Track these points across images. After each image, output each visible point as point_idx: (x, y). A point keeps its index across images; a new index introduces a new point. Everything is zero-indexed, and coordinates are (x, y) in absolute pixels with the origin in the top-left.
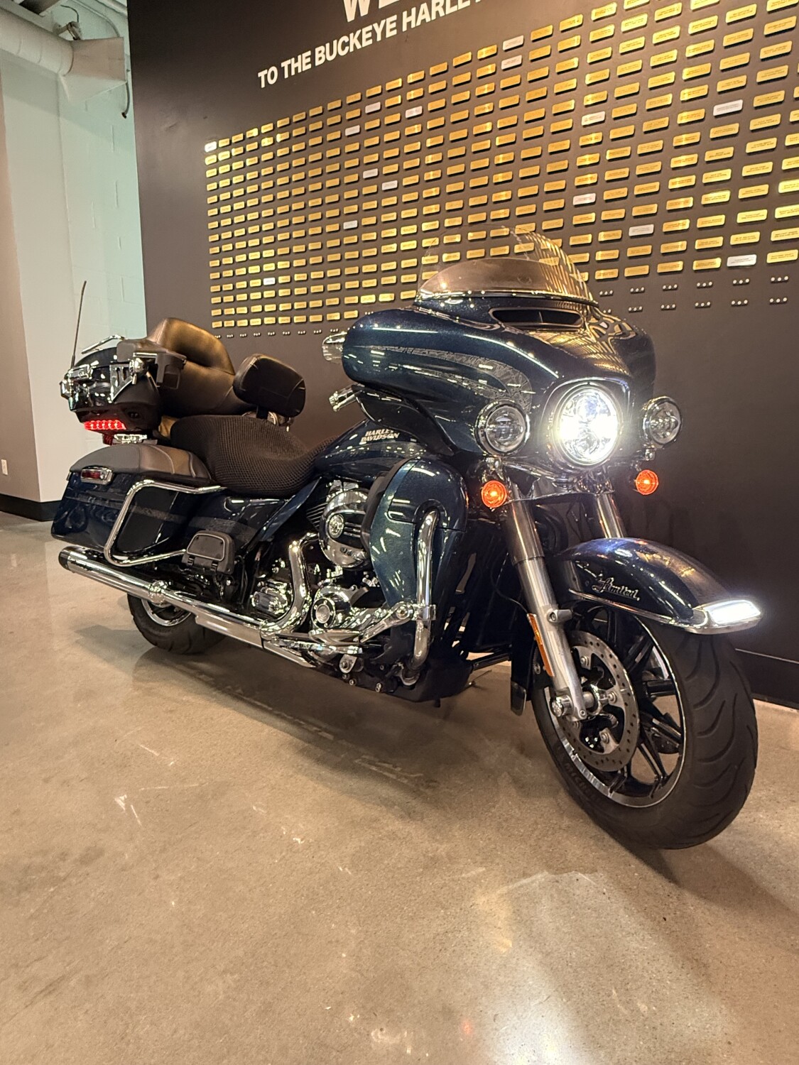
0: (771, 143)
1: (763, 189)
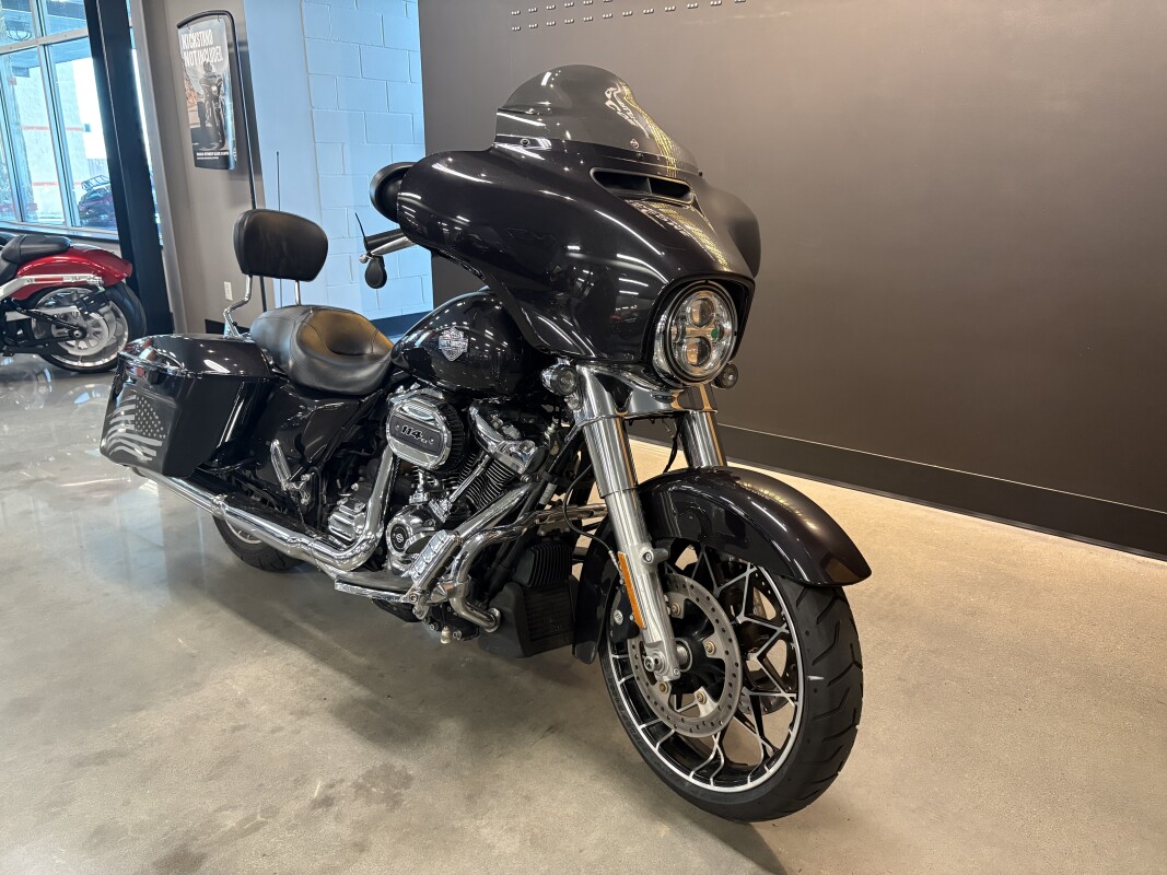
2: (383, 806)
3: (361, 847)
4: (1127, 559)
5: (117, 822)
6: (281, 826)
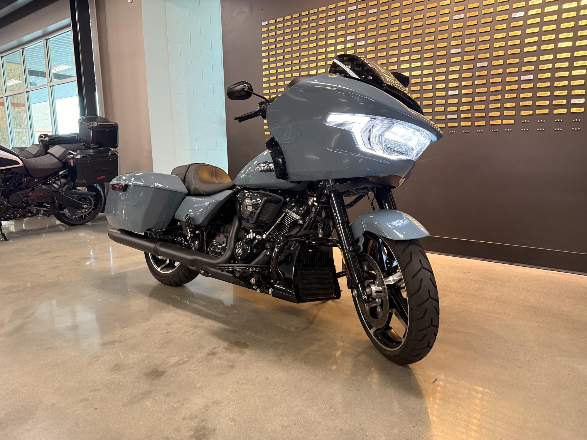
0: (537, 29)
1: (535, 48)
2: (239, 354)
3: (232, 367)
4: (540, 271)
5: (124, 362)
6: (196, 361)
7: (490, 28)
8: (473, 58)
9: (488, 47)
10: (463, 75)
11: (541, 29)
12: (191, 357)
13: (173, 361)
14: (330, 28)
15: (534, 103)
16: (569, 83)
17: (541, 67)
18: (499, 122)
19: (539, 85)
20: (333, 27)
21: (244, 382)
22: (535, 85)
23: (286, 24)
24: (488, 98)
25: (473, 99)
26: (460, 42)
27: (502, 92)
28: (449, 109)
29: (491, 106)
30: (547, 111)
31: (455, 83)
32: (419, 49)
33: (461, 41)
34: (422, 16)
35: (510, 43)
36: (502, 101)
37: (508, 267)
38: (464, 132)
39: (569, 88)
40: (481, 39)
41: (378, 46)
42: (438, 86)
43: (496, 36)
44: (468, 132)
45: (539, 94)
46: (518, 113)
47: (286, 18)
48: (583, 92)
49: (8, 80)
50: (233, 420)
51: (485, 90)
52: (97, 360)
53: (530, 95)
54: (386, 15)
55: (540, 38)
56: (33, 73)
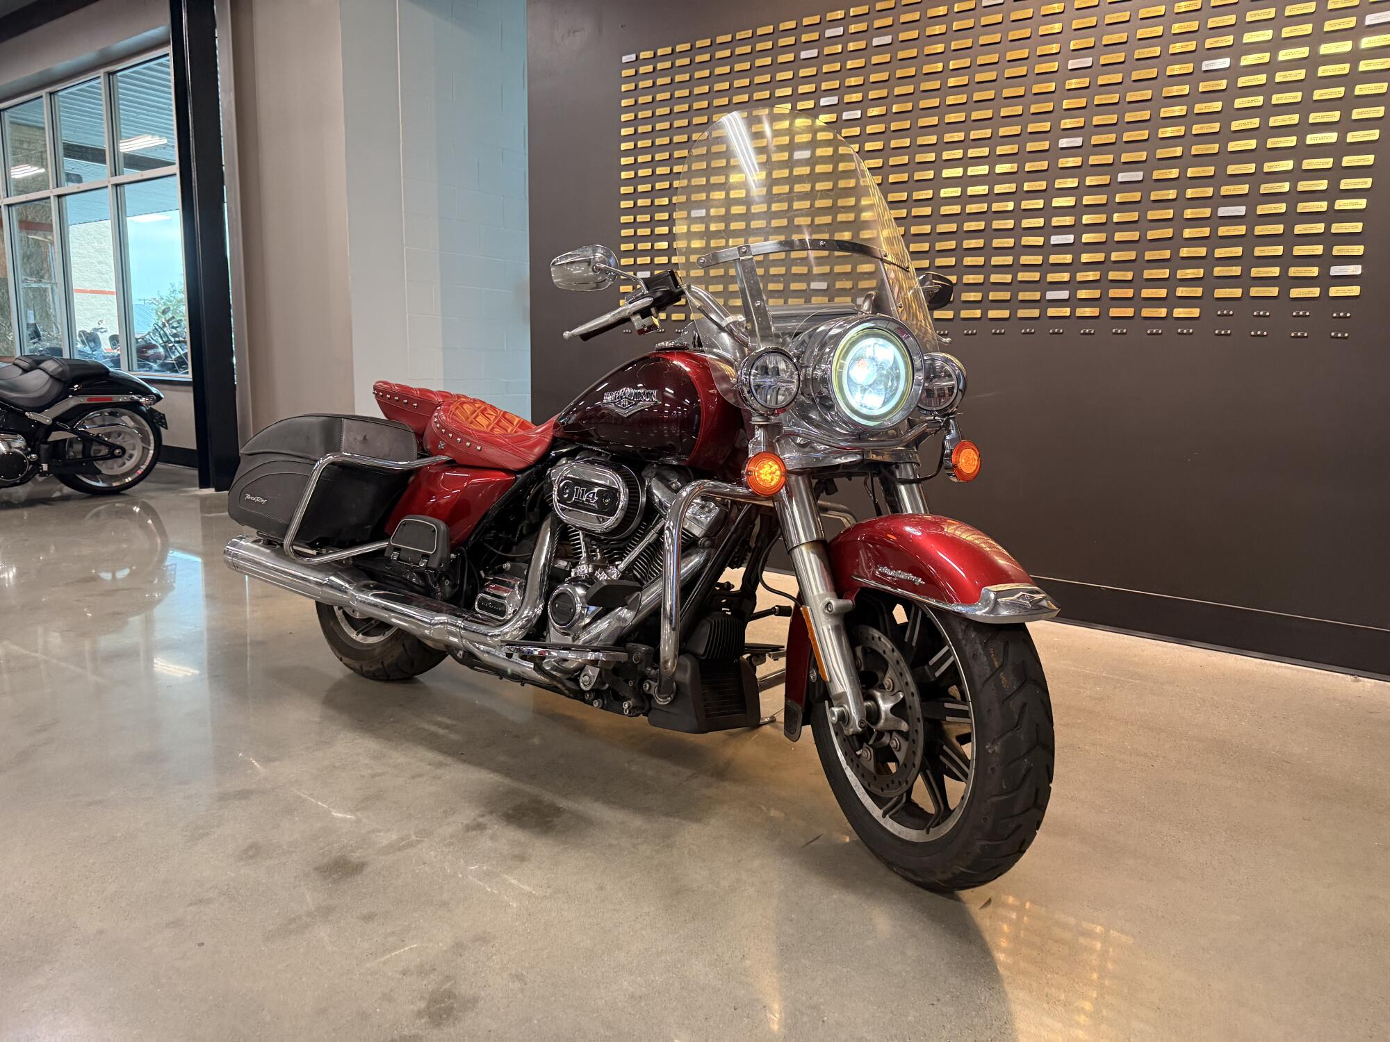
0: (1258, 101)
1: (1252, 144)
5: (270, 841)
6: (437, 843)
7: (1150, 92)
8: (1111, 162)
9: (1146, 137)
10: (1087, 200)
11: (1268, 99)
12: (425, 834)
13: (385, 839)
14: (780, 76)
15: (1246, 271)
16: (1328, 228)
17: (1265, 188)
18: (1163, 312)
19: (1260, 230)
20: (789, 75)
21: (548, 894)
22: (1250, 230)
23: (679, 63)
24: (1140, 255)
25: (1108, 257)
26: (1080, 122)
27: (1173, 243)
28: (1051, 277)
29: (1148, 274)
30: (1274, 291)
31: (1068, 218)
32: (986, 134)
33: (1083, 120)
34: (994, 58)
35: (1196, 129)
36: (1175, 262)
37: (1173, 649)
38: (1082, 331)
39: (1328, 239)
40: (1129, 117)
41: (892, 124)
42: (1026, 223)
43: (1165, 112)
44: (1092, 332)
45: (1259, 251)
46: (1208, 292)
47: (679, 48)
48: (1358, 250)
49: (14, 166)
50: (519, 977)
51: (1134, 236)
52: (208, 834)
53: (1238, 251)
54: (913, 53)
55: (1265, 121)
56: (74, 151)
